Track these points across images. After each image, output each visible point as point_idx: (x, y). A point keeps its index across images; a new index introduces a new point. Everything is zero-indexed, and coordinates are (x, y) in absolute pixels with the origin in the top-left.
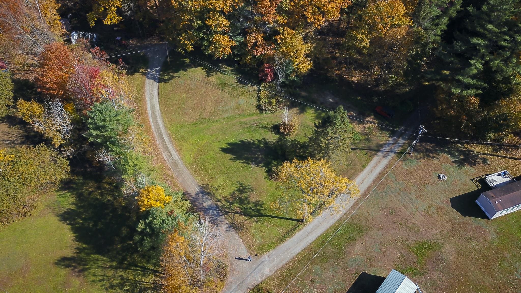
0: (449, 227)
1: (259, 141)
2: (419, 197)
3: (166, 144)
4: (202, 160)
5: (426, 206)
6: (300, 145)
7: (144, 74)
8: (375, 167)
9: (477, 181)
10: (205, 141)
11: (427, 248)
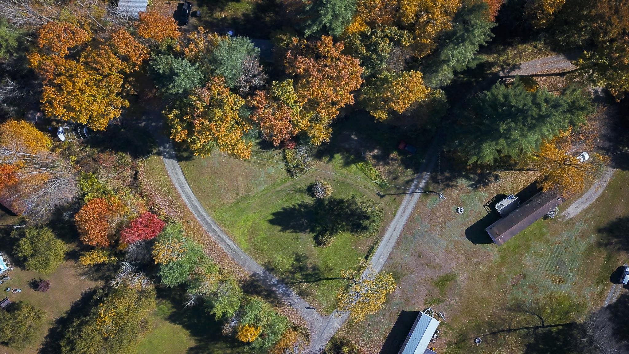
0: (463, 258)
1: (298, 204)
2: (441, 236)
3: (219, 235)
4: (256, 242)
5: (446, 243)
6: (337, 202)
7: (159, 154)
8: (404, 212)
9: (488, 206)
10: (251, 222)
11: (447, 280)
